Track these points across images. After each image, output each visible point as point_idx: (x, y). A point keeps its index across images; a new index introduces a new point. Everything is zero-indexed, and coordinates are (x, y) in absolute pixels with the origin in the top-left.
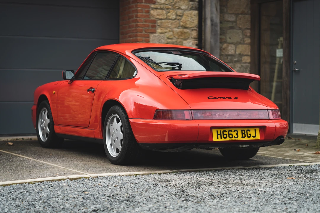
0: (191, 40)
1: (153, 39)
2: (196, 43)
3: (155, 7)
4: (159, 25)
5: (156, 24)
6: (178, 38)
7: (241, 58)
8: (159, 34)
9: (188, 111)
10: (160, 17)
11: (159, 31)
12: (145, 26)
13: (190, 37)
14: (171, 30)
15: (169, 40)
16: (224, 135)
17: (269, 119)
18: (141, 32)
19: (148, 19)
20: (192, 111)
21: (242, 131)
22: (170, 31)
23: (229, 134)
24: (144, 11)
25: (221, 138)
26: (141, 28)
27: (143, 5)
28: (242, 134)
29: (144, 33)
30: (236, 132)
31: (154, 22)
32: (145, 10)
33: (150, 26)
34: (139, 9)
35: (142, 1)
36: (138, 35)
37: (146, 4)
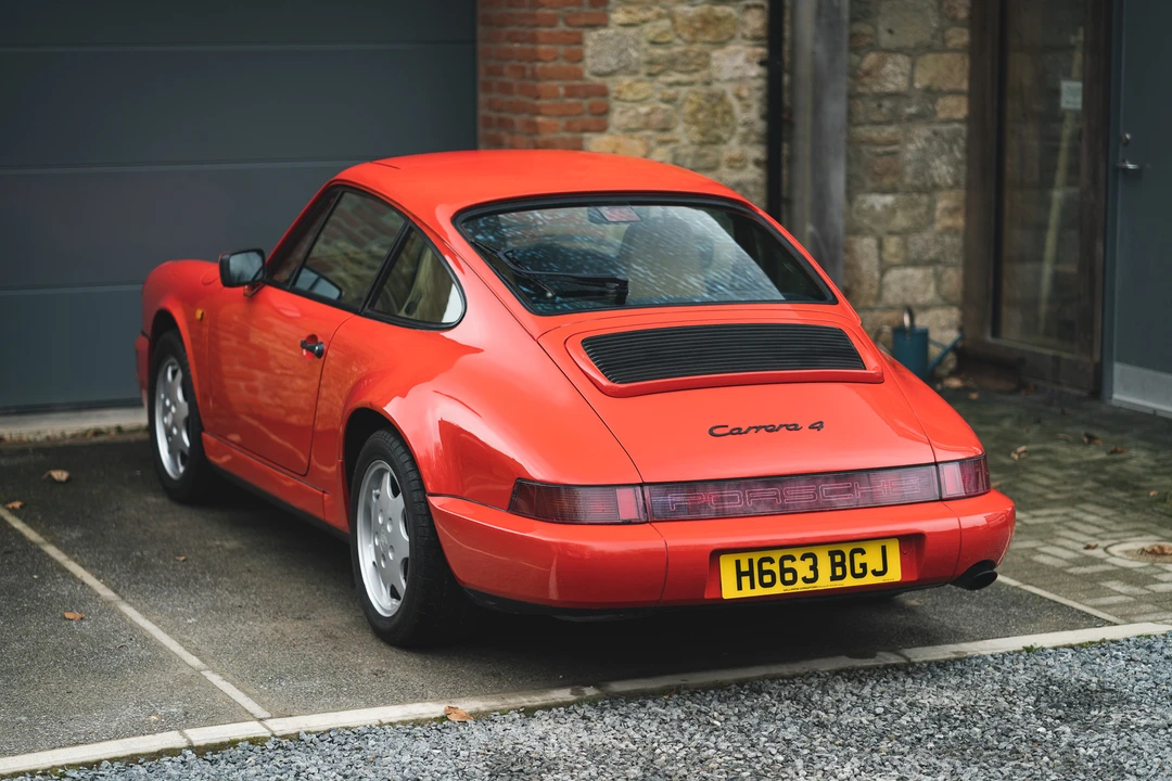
0: (739, 47)
1: (598, 48)
2: (761, 55)
6: (693, 42)
7: (934, 102)
8: (621, 30)
9: (631, 490)
11: (619, 16)
12: (566, 1)
13: (739, 35)
14: (664, 11)
15: (659, 51)
16: (762, 573)
17: (941, 500)
18: (551, 26)
20: (646, 489)
21: (832, 554)
22: (660, 16)
23: (783, 571)
25: (752, 587)
26: (550, 12)
28: (834, 565)
29: (561, 27)
30: (810, 561)
33: (586, 2)
36: (540, 38)
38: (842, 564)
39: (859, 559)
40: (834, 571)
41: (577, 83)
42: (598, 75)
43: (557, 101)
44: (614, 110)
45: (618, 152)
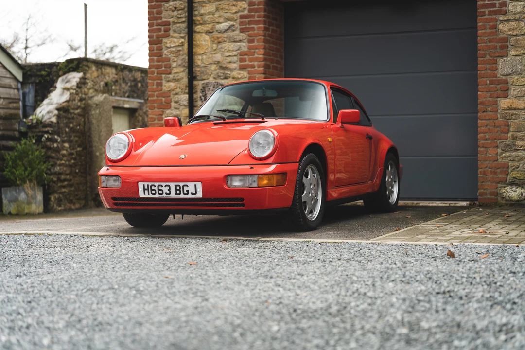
1: (503, 65)
3: (505, 19)
4: (512, 44)
5: (508, 44)
8: (513, 58)
10: (515, 33)
11: (513, 52)
12: (489, 47)
18: (484, 57)
19: (495, 37)
24: (488, 27)
26: (483, 52)
27: (487, 19)
29: (488, 57)
31: (506, 40)
32: (489, 25)
33: (498, 47)
34: (480, 24)
35: (485, 12)
36: (479, 62)
37: (491, 16)
41: (495, 79)
42: (504, 76)
43: (486, 86)
44: (511, 89)
45: (513, 105)
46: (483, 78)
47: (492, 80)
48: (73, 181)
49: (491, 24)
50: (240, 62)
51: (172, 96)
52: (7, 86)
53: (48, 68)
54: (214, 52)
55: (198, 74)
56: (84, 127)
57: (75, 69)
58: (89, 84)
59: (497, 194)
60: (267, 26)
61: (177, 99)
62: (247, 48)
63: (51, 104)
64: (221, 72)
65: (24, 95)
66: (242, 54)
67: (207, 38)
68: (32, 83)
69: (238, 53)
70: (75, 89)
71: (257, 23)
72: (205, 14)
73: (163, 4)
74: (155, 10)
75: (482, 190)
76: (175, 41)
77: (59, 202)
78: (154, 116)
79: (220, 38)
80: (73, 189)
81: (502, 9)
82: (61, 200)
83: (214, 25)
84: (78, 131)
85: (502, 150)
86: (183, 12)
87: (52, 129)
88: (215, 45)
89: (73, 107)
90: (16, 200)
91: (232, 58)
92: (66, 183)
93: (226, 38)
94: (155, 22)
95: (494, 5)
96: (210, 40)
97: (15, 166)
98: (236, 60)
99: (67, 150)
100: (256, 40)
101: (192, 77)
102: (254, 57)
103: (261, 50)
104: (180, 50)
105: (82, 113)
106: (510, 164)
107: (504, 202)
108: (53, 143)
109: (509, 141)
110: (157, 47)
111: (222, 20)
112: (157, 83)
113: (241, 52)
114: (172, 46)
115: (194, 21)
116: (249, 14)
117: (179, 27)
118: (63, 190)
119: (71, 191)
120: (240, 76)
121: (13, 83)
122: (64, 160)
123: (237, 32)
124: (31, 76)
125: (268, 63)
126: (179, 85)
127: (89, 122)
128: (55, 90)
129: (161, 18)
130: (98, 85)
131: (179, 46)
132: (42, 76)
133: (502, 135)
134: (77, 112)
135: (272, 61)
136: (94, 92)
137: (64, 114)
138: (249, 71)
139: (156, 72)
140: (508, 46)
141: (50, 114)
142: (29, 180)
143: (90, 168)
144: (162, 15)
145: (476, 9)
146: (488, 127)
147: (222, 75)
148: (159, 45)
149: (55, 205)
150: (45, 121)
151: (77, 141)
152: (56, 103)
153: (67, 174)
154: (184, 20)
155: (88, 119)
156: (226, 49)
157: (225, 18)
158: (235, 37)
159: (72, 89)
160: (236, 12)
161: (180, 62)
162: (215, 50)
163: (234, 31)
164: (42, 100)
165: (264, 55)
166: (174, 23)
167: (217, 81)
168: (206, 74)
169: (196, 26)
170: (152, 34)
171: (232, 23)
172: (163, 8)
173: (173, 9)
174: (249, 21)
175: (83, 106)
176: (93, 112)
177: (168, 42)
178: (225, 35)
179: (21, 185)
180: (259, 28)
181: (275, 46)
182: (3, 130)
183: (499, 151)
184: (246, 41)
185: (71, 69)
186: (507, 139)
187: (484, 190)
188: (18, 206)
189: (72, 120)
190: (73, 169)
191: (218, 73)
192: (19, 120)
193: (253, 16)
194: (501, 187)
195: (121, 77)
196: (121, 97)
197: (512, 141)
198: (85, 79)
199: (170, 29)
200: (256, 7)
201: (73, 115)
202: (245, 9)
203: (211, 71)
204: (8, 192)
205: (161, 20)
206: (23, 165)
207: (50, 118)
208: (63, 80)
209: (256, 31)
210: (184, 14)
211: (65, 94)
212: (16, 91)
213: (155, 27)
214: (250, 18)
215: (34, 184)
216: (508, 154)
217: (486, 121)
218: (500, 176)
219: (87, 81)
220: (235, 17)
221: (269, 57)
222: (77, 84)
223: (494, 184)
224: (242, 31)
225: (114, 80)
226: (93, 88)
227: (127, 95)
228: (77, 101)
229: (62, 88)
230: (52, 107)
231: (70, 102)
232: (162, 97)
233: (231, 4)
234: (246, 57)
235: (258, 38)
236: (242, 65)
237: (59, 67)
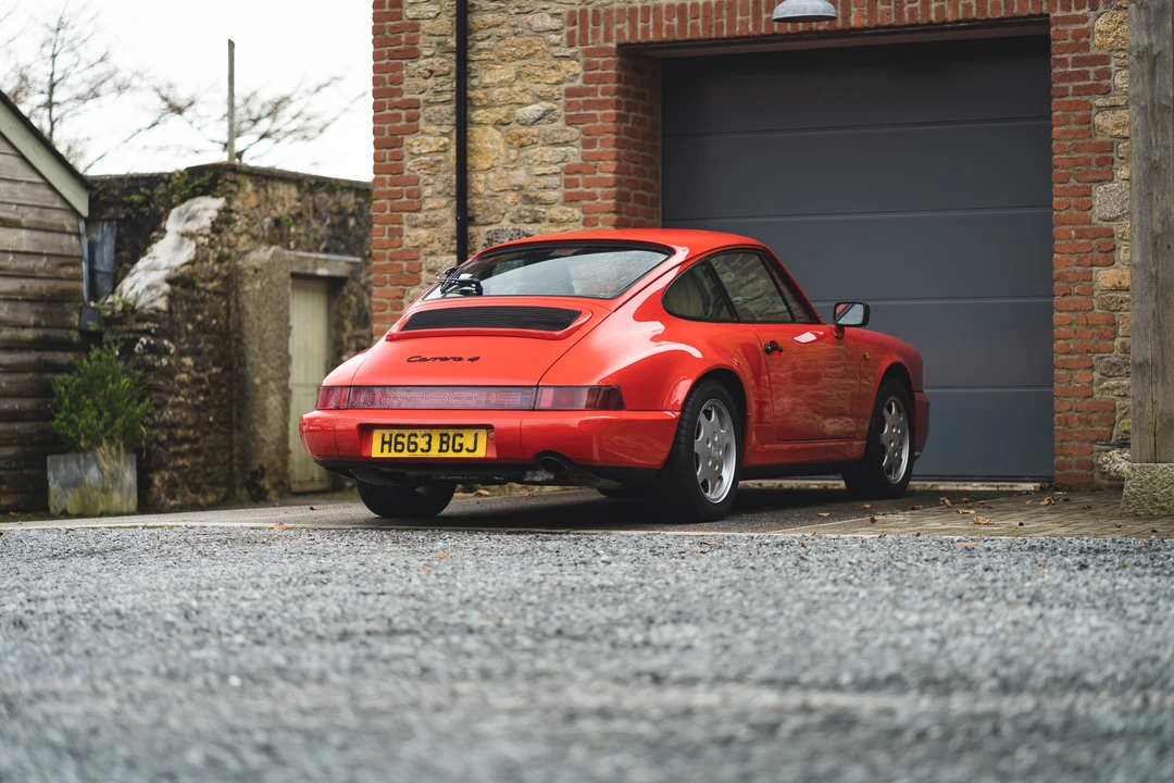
1: (1104, 199)
3: (1108, 104)
4: (1120, 155)
5: (1114, 155)
8: (1123, 183)
9: (344, 390)
10: (1127, 133)
11: (1122, 173)
12: (1076, 162)
16: (396, 443)
17: (533, 410)
18: (1064, 182)
19: (1087, 141)
20: (353, 389)
21: (442, 435)
23: (410, 443)
24: (1073, 119)
25: (390, 451)
26: (1063, 171)
27: (1069, 102)
28: (442, 442)
29: (1073, 182)
30: (427, 438)
31: (1109, 147)
32: (1075, 116)
33: (1093, 162)
34: (1057, 114)
35: (1066, 89)
36: (1055, 192)
37: (1078, 98)
38: (447, 443)
39: (458, 440)
40: (441, 446)
42: (1105, 220)
43: (1070, 242)
44: (1119, 248)
45: (1123, 282)
46: (1063, 224)
47: (1082, 230)
48: (201, 443)
49: (1079, 114)
50: (566, 187)
51: (422, 258)
52: (54, 228)
53: (146, 187)
54: (511, 166)
55: (478, 211)
56: (227, 322)
57: (208, 190)
58: (239, 223)
59: (1091, 466)
60: (622, 112)
61: (433, 264)
62: (579, 158)
63: (155, 269)
64: (527, 207)
65: (92, 247)
66: (569, 170)
67: (497, 135)
68: (110, 220)
69: (562, 169)
70: (207, 236)
71: (601, 105)
72: (492, 85)
73: (404, 62)
74: (387, 76)
75: (1062, 458)
76: (430, 142)
77: (172, 488)
78: (385, 301)
79: (525, 135)
80: (201, 459)
81: (1101, 82)
82: (176, 485)
83: (511, 109)
84: (213, 330)
85: (1102, 374)
86: (447, 80)
87: (157, 325)
88: (513, 151)
89: (202, 276)
90: (78, 483)
91: (549, 179)
92: (186, 446)
93: (538, 136)
94: (387, 100)
95: (1085, 76)
96: (502, 140)
97: (77, 407)
98: (558, 182)
99: (188, 373)
100: (598, 143)
101: (465, 219)
102: (595, 176)
103: (610, 162)
104: (439, 162)
105: (222, 290)
106: (1117, 404)
107: (1106, 482)
108: (160, 358)
109: (1117, 356)
110: (391, 154)
111: (527, 99)
112: (391, 230)
113: (568, 166)
114: (423, 151)
115: (471, 99)
116: (585, 86)
117: (439, 112)
118: (181, 462)
119: (197, 463)
120: (565, 218)
121: (68, 222)
122: (183, 396)
123: (560, 124)
124: (107, 204)
125: (625, 189)
126: (437, 235)
127: (237, 310)
128: (162, 238)
129: (400, 93)
130: (258, 226)
131: (437, 151)
132: (131, 204)
133: (1102, 343)
134: (211, 286)
135: (634, 185)
136: (249, 241)
137: (184, 292)
138: (583, 206)
139: (388, 208)
140: (1113, 160)
141: (154, 292)
142: (106, 438)
143: (239, 414)
144: (403, 87)
145: (1050, 83)
146: (1074, 326)
147: (527, 214)
148: (396, 149)
149: (163, 496)
150: (143, 307)
151: (210, 353)
152: (166, 268)
153: (188, 427)
154: (448, 96)
155: (237, 301)
156: (536, 161)
157: (534, 95)
158: (556, 135)
159: (201, 235)
160: (558, 83)
161: (439, 187)
162: (514, 161)
163: (553, 121)
164: (134, 260)
165: (615, 172)
166: (428, 103)
167: (517, 226)
168: (495, 212)
169: (474, 111)
170: (382, 125)
171: (549, 105)
172: (404, 72)
173: (426, 73)
174: (584, 102)
175: (224, 273)
176: (247, 288)
177: (416, 143)
178: (534, 130)
179: (90, 448)
180: (606, 115)
181: (640, 154)
182: (46, 327)
183: (1096, 375)
184: (577, 143)
185: (199, 190)
186: (1111, 352)
187: (1066, 456)
188: (82, 496)
189: (202, 306)
190: (202, 414)
191: (519, 211)
192: (80, 304)
193: (593, 92)
194: (1100, 451)
195: (311, 205)
196: (310, 251)
197: (1122, 355)
198: (231, 211)
199: (419, 118)
200: (599, 72)
201: (203, 293)
202: (576, 75)
203: (505, 206)
204: (62, 466)
205: (401, 96)
206: (95, 404)
207: (152, 301)
208: (180, 215)
209: (599, 124)
210: (451, 85)
211: (185, 246)
212: (74, 238)
213: (388, 112)
214: (587, 95)
215: (118, 449)
216: (1113, 383)
217: (1071, 314)
218: (1099, 429)
219: (234, 216)
220: (556, 93)
221: (627, 177)
222: (212, 222)
223: (1086, 445)
224: (570, 121)
225: (293, 212)
226: (246, 232)
227: (323, 246)
228: (211, 262)
229: (178, 233)
230: (157, 277)
231: (198, 265)
232: (401, 259)
233: (548, 65)
234: (578, 176)
235: (602, 137)
236: (570, 193)
237: (170, 186)
